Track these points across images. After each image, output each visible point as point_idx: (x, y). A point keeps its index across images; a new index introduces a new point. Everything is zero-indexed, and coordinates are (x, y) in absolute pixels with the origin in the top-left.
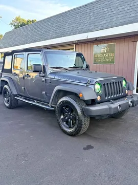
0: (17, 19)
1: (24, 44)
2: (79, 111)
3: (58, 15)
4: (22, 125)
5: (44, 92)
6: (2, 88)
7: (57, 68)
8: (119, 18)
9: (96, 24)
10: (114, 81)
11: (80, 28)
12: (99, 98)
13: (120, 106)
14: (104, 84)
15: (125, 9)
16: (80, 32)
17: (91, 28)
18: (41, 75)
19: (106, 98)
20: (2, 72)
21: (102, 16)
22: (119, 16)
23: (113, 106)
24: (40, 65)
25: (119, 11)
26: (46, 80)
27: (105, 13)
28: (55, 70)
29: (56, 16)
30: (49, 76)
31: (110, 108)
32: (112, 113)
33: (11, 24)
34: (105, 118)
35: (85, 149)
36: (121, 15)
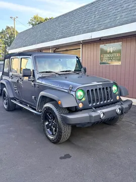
0: (35, 18)
1: (32, 44)
2: (59, 119)
3: (66, 14)
4: (11, 129)
5: (33, 97)
6: (2, 90)
7: (47, 72)
8: (123, 17)
9: (100, 23)
10: (101, 87)
11: (84, 27)
12: (81, 105)
13: (104, 113)
14: (88, 91)
15: (130, 6)
16: (84, 32)
17: (95, 27)
18: (30, 79)
19: (90, 105)
20: (2, 74)
21: (106, 14)
22: (123, 14)
23: (94, 114)
24: (29, 70)
25: (123, 9)
26: (35, 84)
27: (110, 11)
28: (45, 75)
29: (63, 15)
30: (37, 81)
31: (91, 116)
32: (93, 121)
33: (30, 23)
34: (87, 126)
35: (61, 158)
36: (125, 13)
